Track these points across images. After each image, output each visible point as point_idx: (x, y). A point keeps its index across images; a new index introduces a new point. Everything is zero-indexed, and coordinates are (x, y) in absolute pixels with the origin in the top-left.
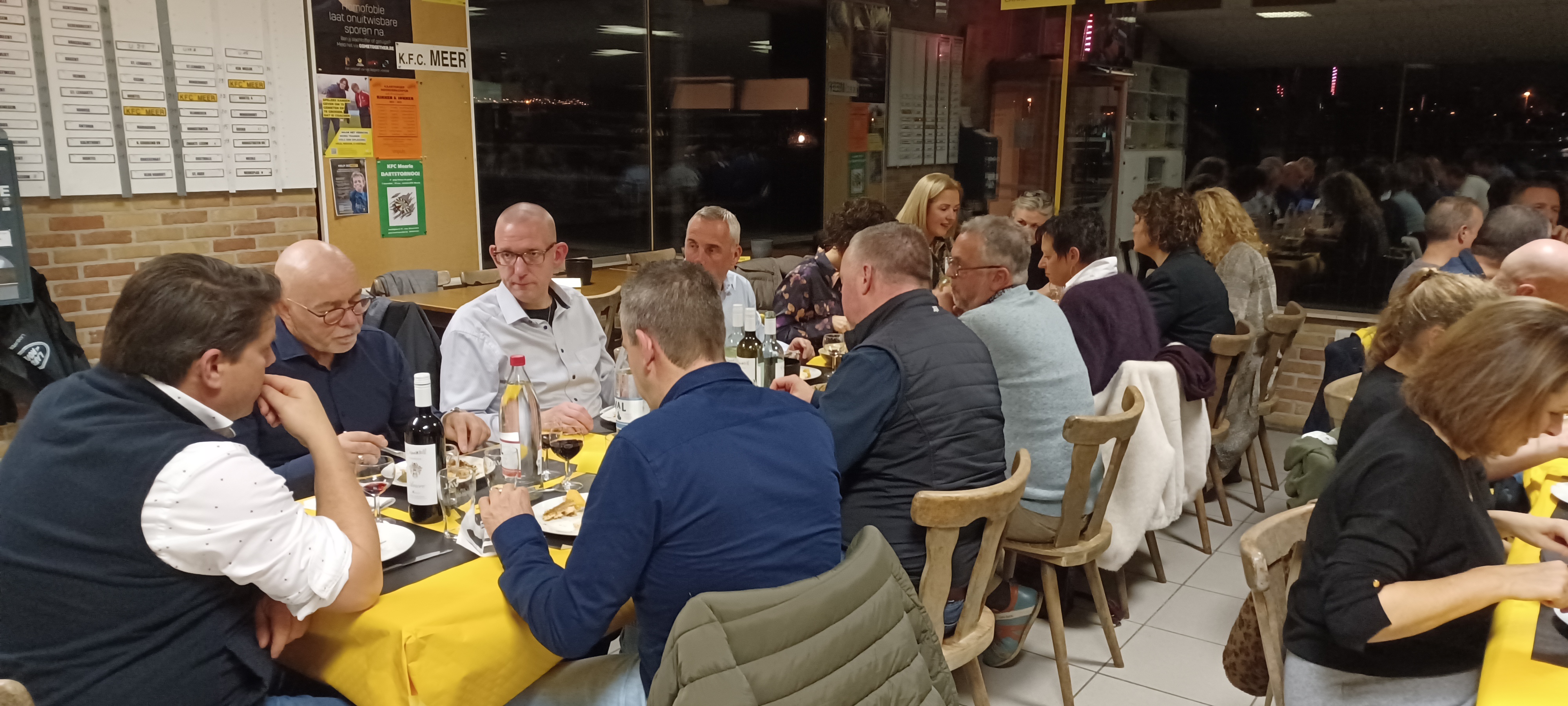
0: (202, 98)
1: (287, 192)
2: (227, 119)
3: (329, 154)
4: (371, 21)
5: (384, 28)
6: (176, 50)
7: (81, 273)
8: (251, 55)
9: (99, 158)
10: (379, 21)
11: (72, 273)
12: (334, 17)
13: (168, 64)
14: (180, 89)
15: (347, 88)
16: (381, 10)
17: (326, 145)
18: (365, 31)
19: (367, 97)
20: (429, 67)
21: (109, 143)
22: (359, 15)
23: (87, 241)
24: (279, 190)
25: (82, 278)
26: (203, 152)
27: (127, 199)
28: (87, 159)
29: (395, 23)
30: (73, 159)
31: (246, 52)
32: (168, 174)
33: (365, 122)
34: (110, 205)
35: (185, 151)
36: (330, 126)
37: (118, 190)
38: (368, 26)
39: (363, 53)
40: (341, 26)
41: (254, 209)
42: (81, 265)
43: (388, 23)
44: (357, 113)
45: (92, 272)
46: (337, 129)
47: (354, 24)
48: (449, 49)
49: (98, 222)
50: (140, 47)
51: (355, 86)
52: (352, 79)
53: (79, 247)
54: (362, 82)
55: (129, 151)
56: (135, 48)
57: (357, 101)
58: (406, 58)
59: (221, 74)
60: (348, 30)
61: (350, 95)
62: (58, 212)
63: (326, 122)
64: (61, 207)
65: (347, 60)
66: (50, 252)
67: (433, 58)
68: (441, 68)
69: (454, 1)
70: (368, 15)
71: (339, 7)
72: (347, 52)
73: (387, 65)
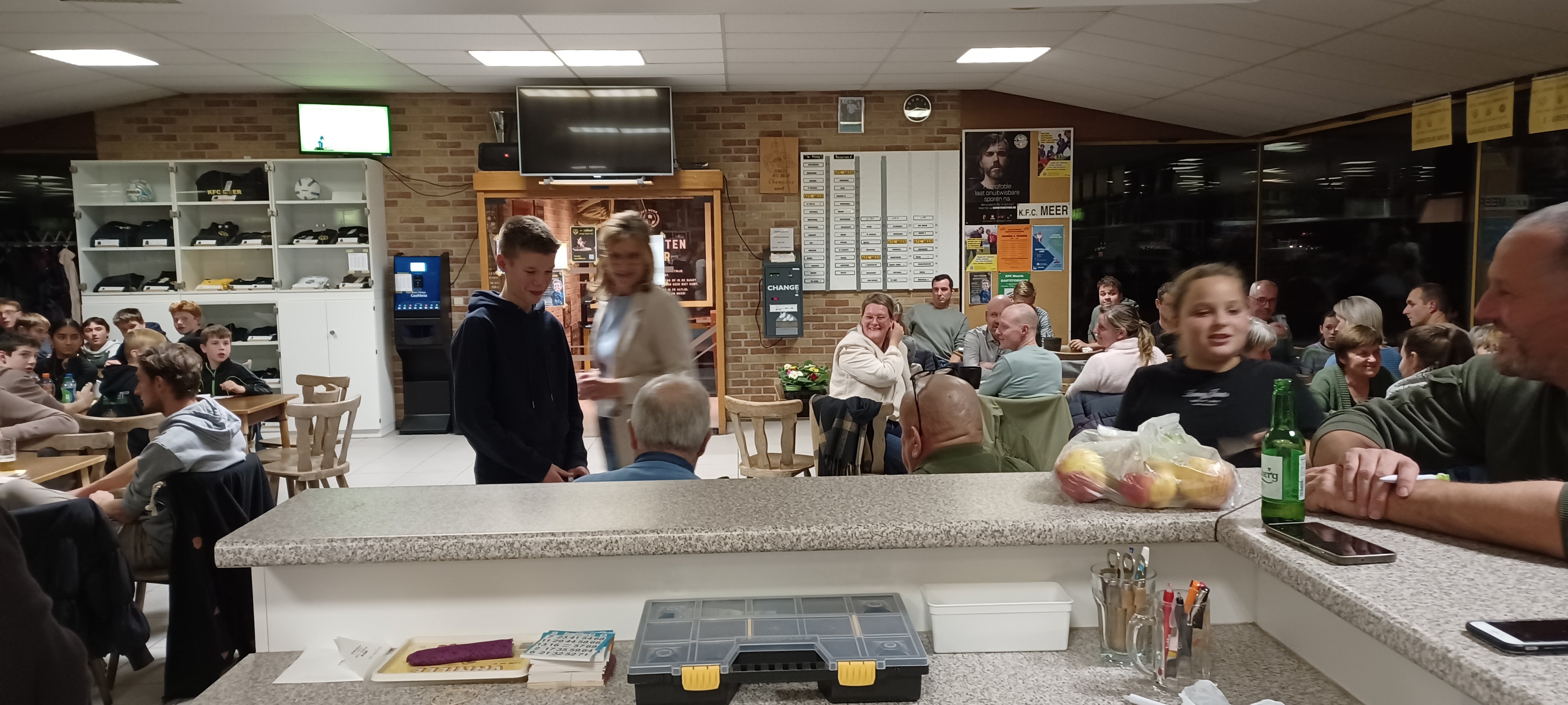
0: (899, 242)
2: (911, 252)
3: (969, 269)
4: (1001, 193)
5: (1011, 196)
6: (889, 219)
7: (836, 327)
8: (927, 218)
9: (847, 273)
10: (1008, 193)
11: (833, 327)
12: (978, 194)
13: (884, 226)
14: (888, 238)
15: (983, 232)
16: (1009, 186)
17: (967, 265)
18: (998, 199)
19: (995, 237)
20: (1040, 216)
21: (853, 265)
22: (994, 190)
23: (841, 312)
25: (837, 330)
26: (897, 269)
27: (859, 292)
28: (843, 273)
29: (1018, 192)
30: (837, 273)
31: (924, 217)
32: (879, 280)
33: (993, 250)
34: (852, 295)
35: (888, 268)
36: (973, 253)
37: (855, 289)
38: (999, 196)
39: (995, 212)
40: (982, 199)
42: (837, 323)
43: (1013, 193)
44: (989, 246)
45: (841, 327)
46: (974, 255)
47: (991, 196)
48: (1055, 204)
49: (846, 303)
50: (872, 219)
51: (988, 231)
52: (986, 227)
53: (837, 314)
54: (993, 228)
55: (862, 269)
56: (869, 219)
57: (989, 239)
59: (910, 230)
60: (987, 200)
61: (985, 236)
62: (829, 298)
63: (968, 251)
64: (831, 295)
65: (985, 216)
66: (824, 316)
67: (1043, 211)
68: (1049, 217)
69: (1062, 174)
70: (1000, 190)
71: (982, 188)
72: (984, 212)
73: (1011, 218)
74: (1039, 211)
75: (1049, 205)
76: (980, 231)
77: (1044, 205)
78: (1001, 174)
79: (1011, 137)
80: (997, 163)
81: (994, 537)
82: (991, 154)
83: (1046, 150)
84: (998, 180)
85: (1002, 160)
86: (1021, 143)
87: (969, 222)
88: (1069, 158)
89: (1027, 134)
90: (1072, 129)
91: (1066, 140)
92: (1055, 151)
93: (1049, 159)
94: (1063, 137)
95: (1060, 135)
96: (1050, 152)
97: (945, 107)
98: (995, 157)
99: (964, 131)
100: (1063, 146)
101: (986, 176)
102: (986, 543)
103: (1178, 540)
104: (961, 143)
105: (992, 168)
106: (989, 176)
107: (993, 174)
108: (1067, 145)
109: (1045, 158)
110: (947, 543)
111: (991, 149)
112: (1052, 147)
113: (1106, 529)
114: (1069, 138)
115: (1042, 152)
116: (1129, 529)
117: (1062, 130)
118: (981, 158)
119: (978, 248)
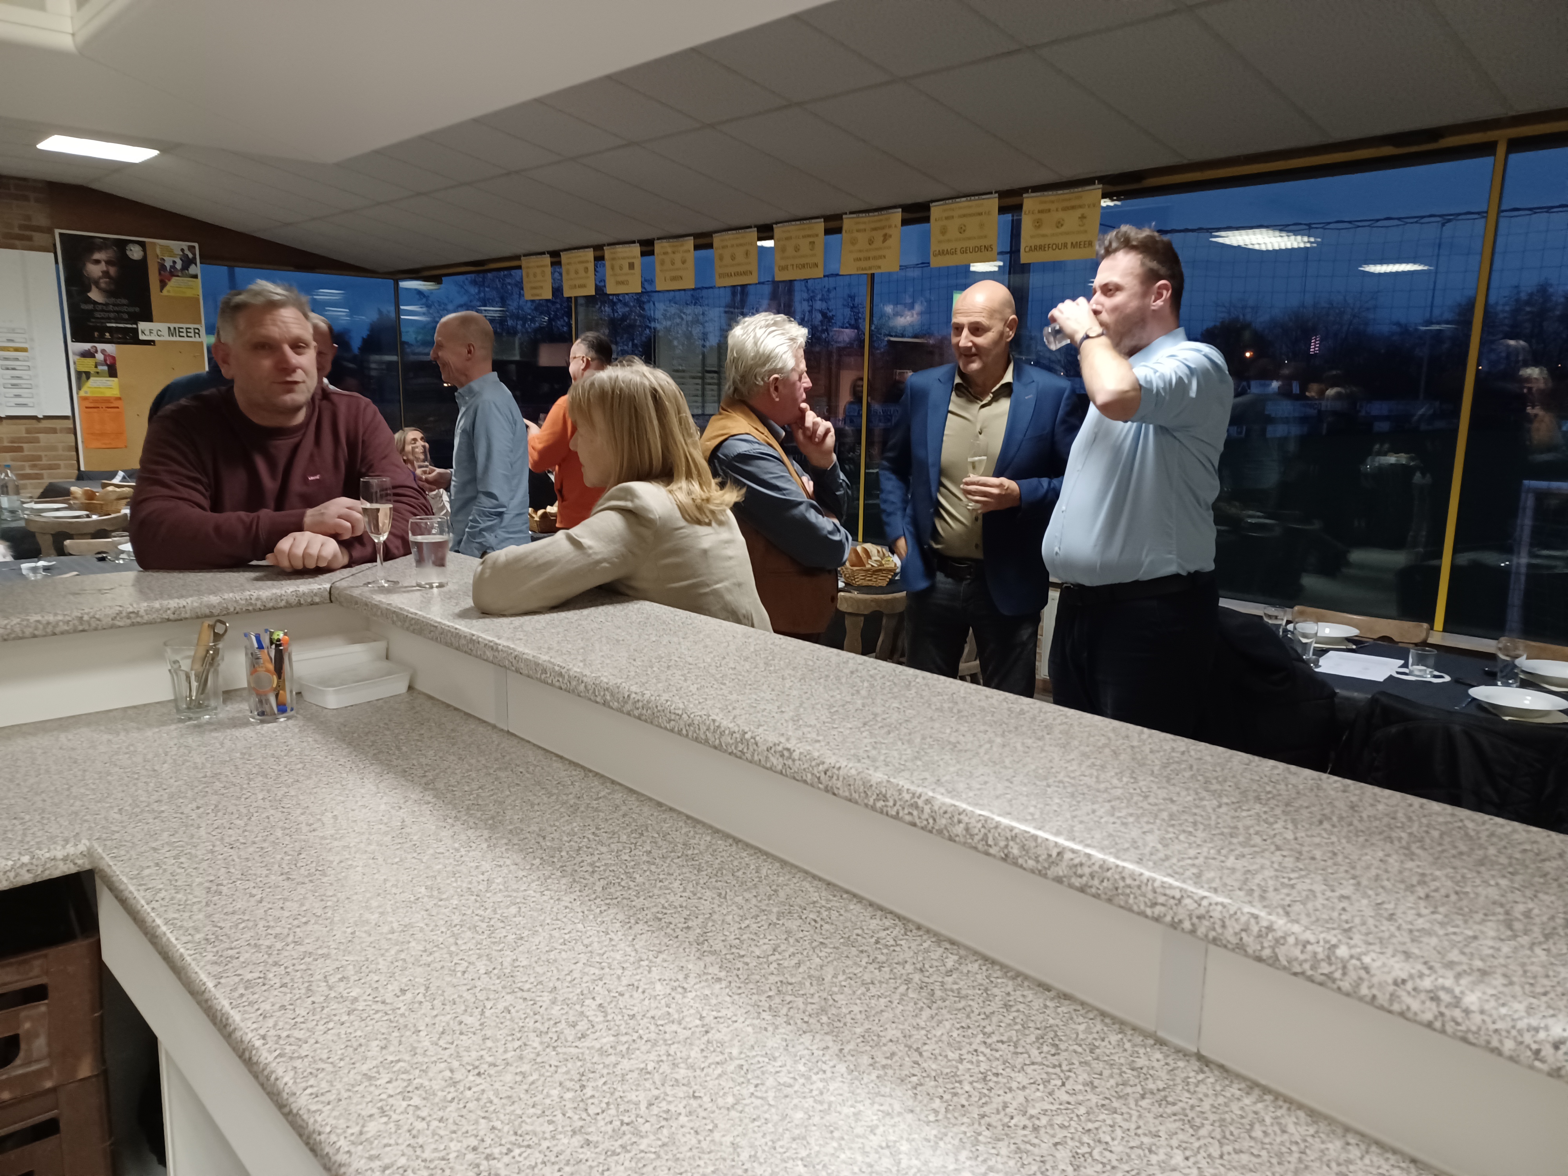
1: (47, 418)
3: (82, 393)
4: (116, 308)
5: (128, 313)
8: (17, 331)
10: (125, 309)
12: (84, 307)
15: (96, 352)
16: (125, 301)
17: (79, 388)
18: (112, 315)
19: (114, 358)
20: (166, 337)
22: (106, 305)
24: (40, 416)
29: (137, 309)
33: (112, 372)
36: (83, 376)
38: (113, 312)
39: (110, 330)
40: (90, 313)
41: (23, 428)
43: (131, 309)
44: (106, 368)
46: (88, 378)
47: (103, 311)
48: (185, 326)
51: (103, 351)
52: (100, 346)
54: (110, 348)
57: (105, 360)
58: (147, 332)
60: (97, 315)
61: (100, 356)
63: (79, 374)
65: (96, 334)
67: (171, 332)
68: (178, 339)
69: (189, 293)
70: (114, 305)
71: (90, 301)
72: (96, 329)
73: (131, 338)
74: (165, 332)
75: (177, 325)
76: (92, 350)
77: (172, 326)
78: (112, 287)
79: (122, 245)
80: (106, 274)
81: (129, 618)
82: (97, 262)
83: (168, 264)
84: (108, 293)
85: (112, 271)
86: (135, 253)
87: (77, 338)
88: (195, 277)
89: (142, 245)
90: (196, 245)
91: (190, 256)
92: (179, 266)
93: (173, 273)
94: (187, 252)
95: (182, 250)
96: (173, 267)
97: (26, 198)
98: (103, 267)
99: (57, 232)
100: (188, 262)
101: (94, 288)
102: (121, 624)
103: (299, 604)
104: (55, 245)
105: (100, 278)
106: (98, 287)
107: (103, 285)
108: (193, 261)
109: (167, 274)
110: (81, 628)
111: (97, 256)
112: (174, 262)
113: (236, 601)
114: (194, 255)
115: (162, 267)
116: (257, 599)
117: (185, 245)
118: (84, 265)
119: (92, 370)
